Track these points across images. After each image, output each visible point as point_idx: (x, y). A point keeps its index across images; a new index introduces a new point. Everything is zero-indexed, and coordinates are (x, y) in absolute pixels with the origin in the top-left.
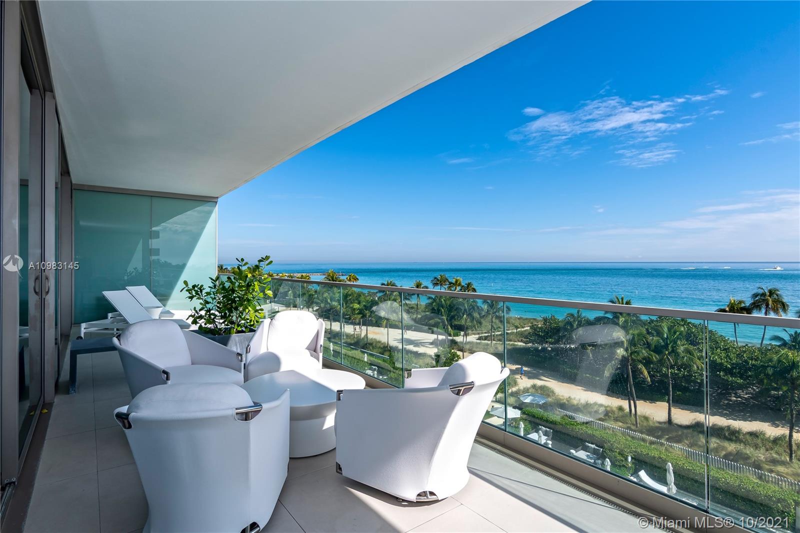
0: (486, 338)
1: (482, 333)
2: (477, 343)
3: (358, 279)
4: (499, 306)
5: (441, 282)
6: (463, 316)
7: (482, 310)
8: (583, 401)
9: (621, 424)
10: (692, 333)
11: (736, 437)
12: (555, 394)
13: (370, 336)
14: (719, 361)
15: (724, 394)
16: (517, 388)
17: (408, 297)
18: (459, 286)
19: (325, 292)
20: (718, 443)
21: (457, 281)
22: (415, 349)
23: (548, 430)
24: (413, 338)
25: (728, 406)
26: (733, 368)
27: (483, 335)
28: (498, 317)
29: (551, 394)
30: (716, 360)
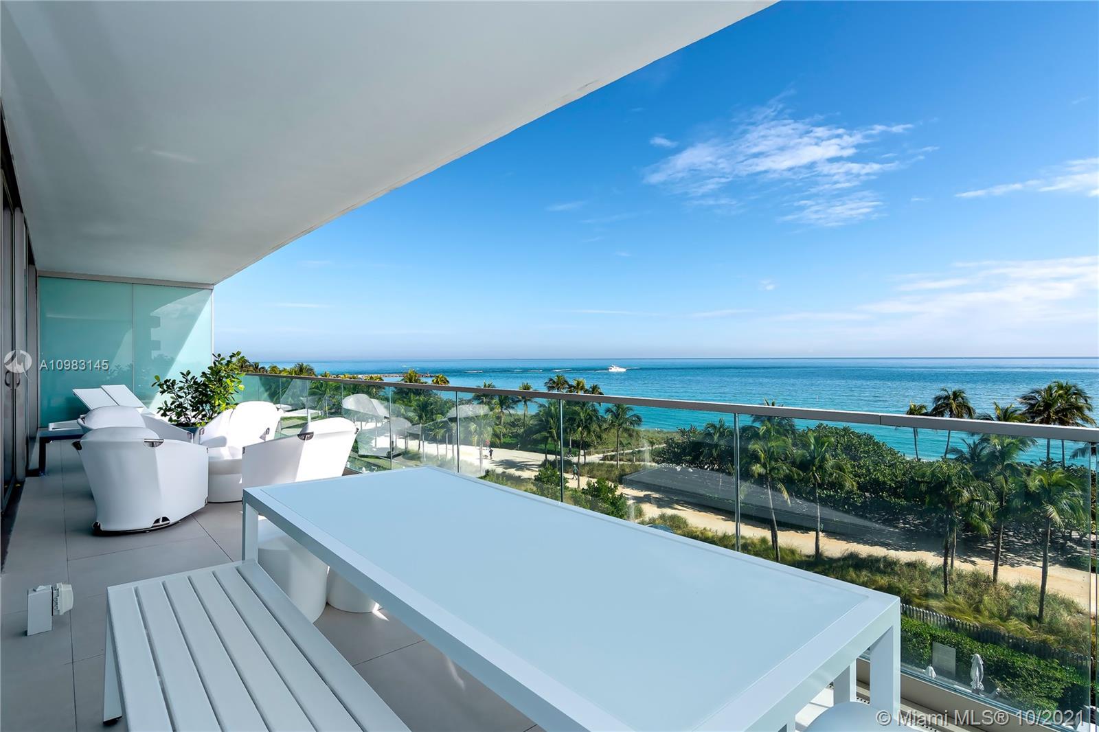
0: (612, 458)
1: (608, 452)
2: (599, 464)
3: (448, 382)
4: (627, 417)
6: (578, 428)
7: (605, 421)
8: (720, 534)
10: (853, 445)
11: (892, 569)
12: (687, 525)
13: (462, 458)
14: (881, 478)
15: (890, 520)
16: (641, 519)
17: (511, 406)
18: (582, 389)
20: (868, 577)
21: (578, 383)
22: (518, 473)
24: (515, 459)
26: (897, 487)
27: (609, 454)
28: (626, 430)
29: (682, 526)
30: (878, 478)
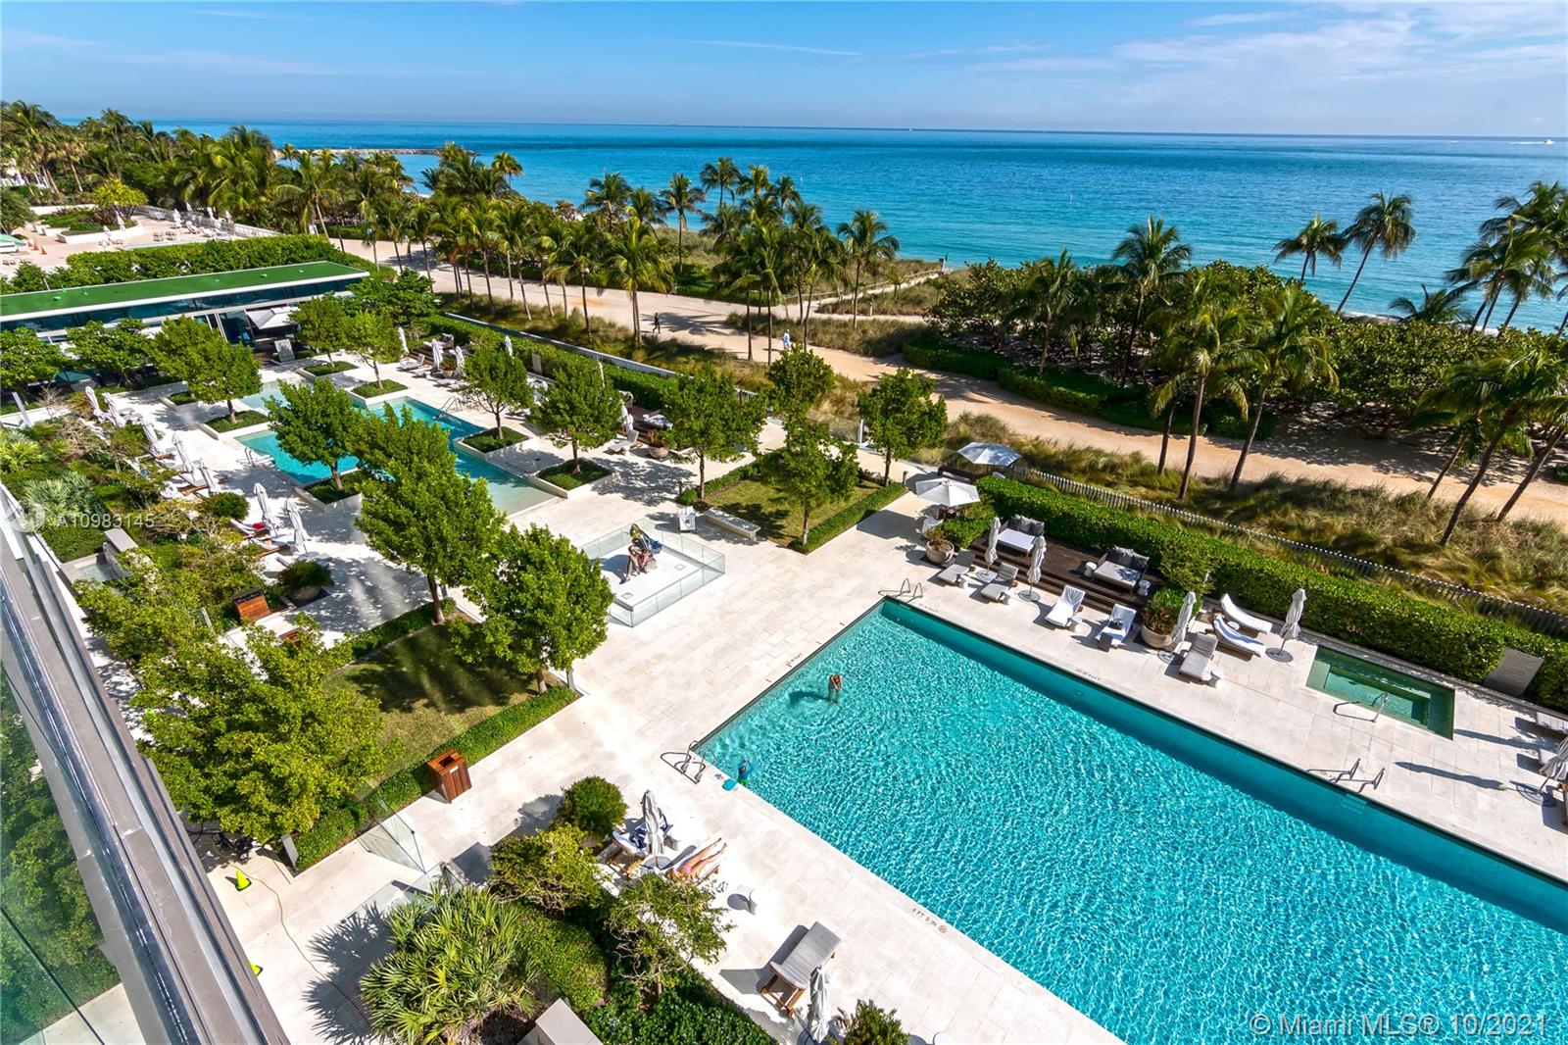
0: (835, 308)
1: (823, 297)
2: (823, 321)
3: (520, 168)
4: (875, 241)
5: (722, 176)
9: (1143, 490)
11: (1341, 502)
13: (592, 312)
17: (657, 216)
18: (762, 186)
19: (457, 204)
20: (1318, 518)
21: (757, 176)
22: (696, 340)
23: (1035, 522)
24: (683, 313)
25: (1302, 437)
27: (828, 301)
29: (1001, 434)
